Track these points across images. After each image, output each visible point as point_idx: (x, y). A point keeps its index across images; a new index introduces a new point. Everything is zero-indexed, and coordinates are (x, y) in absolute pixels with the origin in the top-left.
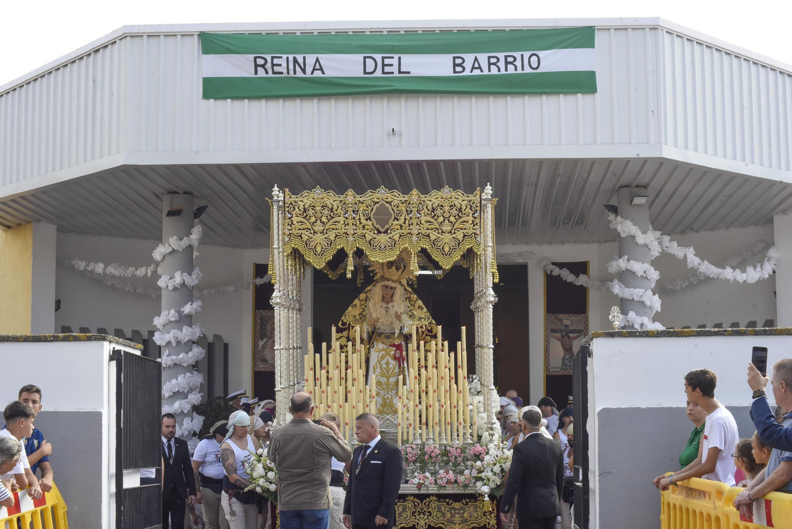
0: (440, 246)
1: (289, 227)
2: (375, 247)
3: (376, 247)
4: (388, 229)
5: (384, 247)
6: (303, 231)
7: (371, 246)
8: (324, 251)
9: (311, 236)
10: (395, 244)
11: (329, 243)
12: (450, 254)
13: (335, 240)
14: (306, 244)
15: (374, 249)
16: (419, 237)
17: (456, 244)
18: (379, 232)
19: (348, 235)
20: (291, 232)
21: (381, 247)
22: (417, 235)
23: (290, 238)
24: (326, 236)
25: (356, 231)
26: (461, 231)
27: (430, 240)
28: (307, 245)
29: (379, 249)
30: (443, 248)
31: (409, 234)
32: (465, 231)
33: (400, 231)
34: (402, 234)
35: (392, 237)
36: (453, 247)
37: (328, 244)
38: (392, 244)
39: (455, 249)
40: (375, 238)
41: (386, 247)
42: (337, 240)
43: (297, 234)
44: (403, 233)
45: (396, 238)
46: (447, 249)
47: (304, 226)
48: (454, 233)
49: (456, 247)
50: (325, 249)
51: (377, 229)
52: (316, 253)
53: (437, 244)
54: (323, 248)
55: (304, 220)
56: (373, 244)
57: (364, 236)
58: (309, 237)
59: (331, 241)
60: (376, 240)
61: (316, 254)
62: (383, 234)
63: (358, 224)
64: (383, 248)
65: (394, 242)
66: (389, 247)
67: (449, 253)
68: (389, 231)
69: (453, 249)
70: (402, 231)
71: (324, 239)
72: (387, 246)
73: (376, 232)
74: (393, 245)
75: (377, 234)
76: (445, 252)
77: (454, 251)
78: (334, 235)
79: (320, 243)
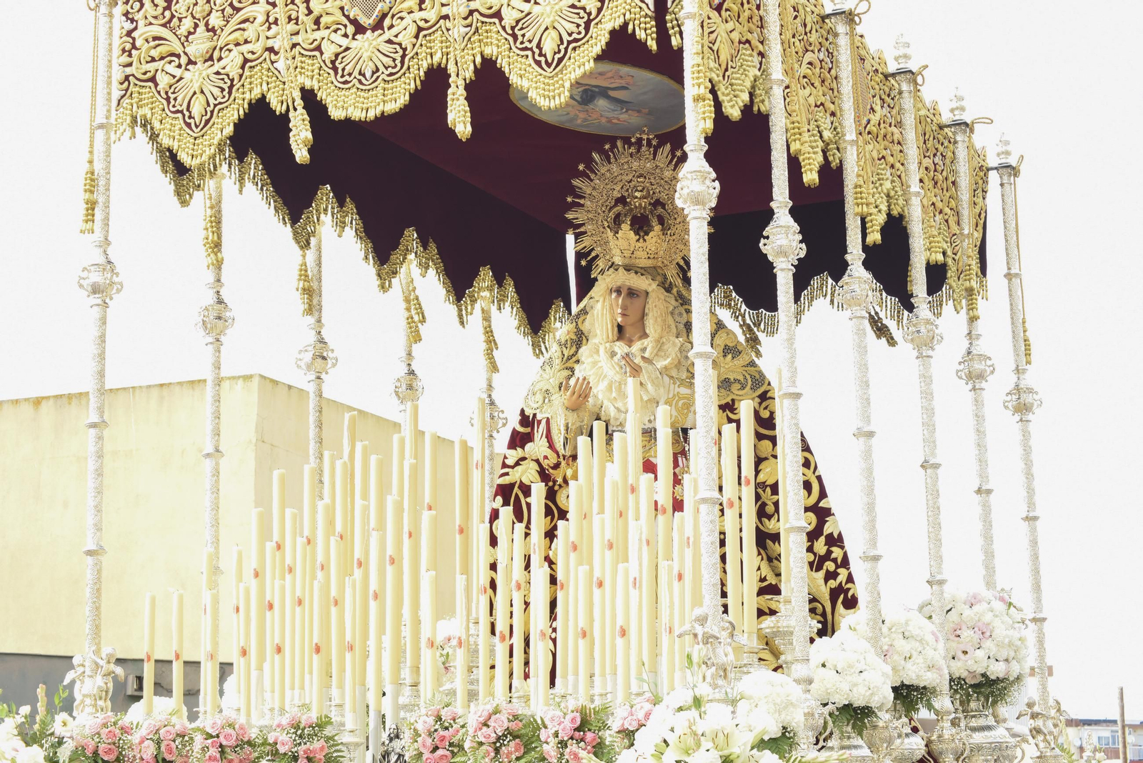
0: (530, 41)
1: (125, 59)
2: (347, 78)
3: (350, 75)
4: (384, 16)
5: (374, 73)
6: (159, 65)
7: (336, 73)
8: (212, 112)
9: (178, 72)
10: (403, 56)
11: (225, 87)
12: (560, 60)
13: (241, 76)
14: (168, 99)
15: (346, 82)
16: (470, 26)
17: (578, 26)
18: (360, 29)
19: (276, 53)
20: (128, 70)
21: (364, 75)
22: (465, 18)
23: (127, 90)
24: (217, 67)
25: (296, 39)
27: (504, 28)
28: (169, 103)
29: (360, 81)
30: (539, 46)
31: (442, 21)
33: (418, 15)
34: (422, 24)
35: (396, 36)
36: (570, 35)
37: (223, 90)
38: (394, 60)
39: (576, 40)
40: (347, 49)
41: (378, 70)
42: (247, 73)
43: (145, 73)
44: (426, 21)
45: (406, 39)
46: (549, 46)
47: (163, 50)
50: (215, 105)
51: (354, 22)
52: (192, 121)
53: (523, 36)
54: (208, 105)
55: (164, 33)
56: (343, 70)
57: (318, 48)
58: (174, 77)
59: (232, 80)
60: (350, 54)
61: (189, 125)
62: (369, 32)
63: (302, 17)
64: (368, 75)
65: (401, 52)
66: (386, 68)
67: (557, 56)
68: (387, 22)
69: (569, 43)
70: (423, 14)
71: (213, 77)
72: (382, 69)
73: (351, 29)
74: (398, 62)
75: (354, 35)
76: (545, 56)
77: (574, 49)
78: (240, 60)
79: (202, 92)
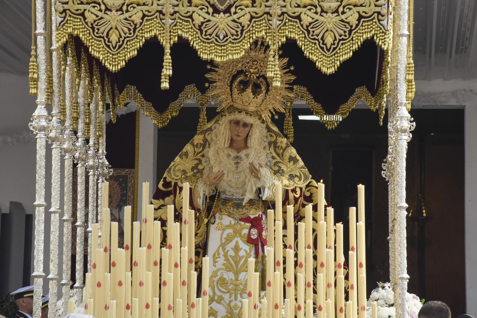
0: (317, 36)
2: (208, 37)
3: (210, 35)
4: (231, 6)
5: (224, 37)
6: (88, 7)
7: (201, 34)
8: (123, 41)
9: (100, 14)
10: (242, 31)
11: (131, 28)
12: (335, 49)
13: (141, 24)
14: (93, 28)
15: (208, 39)
16: (282, 20)
17: (345, 32)
18: (216, 11)
19: (164, 15)
20: (66, 6)
21: (219, 37)
22: (279, 16)
23: (65, 18)
24: (127, 15)
25: (176, 9)
26: (355, 9)
27: (302, 26)
28: (94, 31)
29: (216, 40)
30: (322, 38)
31: (265, 15)
32: (361, 9)
33: (251, 9)
34: (254, 14)
35: (238, 19)
36: (340, 36)
37: (130, 30)
38: (237, 32)
39: (343, 39)
40: (209, 21)
41: (227, 36)
42: (145, 23)
43: (77, 10)
44: (256, 14)
45: (245, 20)
46: (329, 40)
48: (343, 13)
49: (345, 36)
50: (125, 38)
51: (213, 6)
52: (110, 44)
53: (313, 32)
54: (121, 36)
56: (206, 32)
57: (191, 17)
58: (97, 16)
59: (136, 25)
60: (211, 24)
61: (108, 46)
62: (222, 14)
64: (221, 37)
65: (241, 28)
66: (233, 35)
67: (333, 46)
68: (233, 10)
69: (340, 40)
70: (254, 9)
71: (123, 21)
72: (229, 35)
73: (211, 10)
74: (239, 33)
75: (213, 13)
76: (326, 45)
77: (342, 44)
78: (140, 14)
79: (116, 28)
